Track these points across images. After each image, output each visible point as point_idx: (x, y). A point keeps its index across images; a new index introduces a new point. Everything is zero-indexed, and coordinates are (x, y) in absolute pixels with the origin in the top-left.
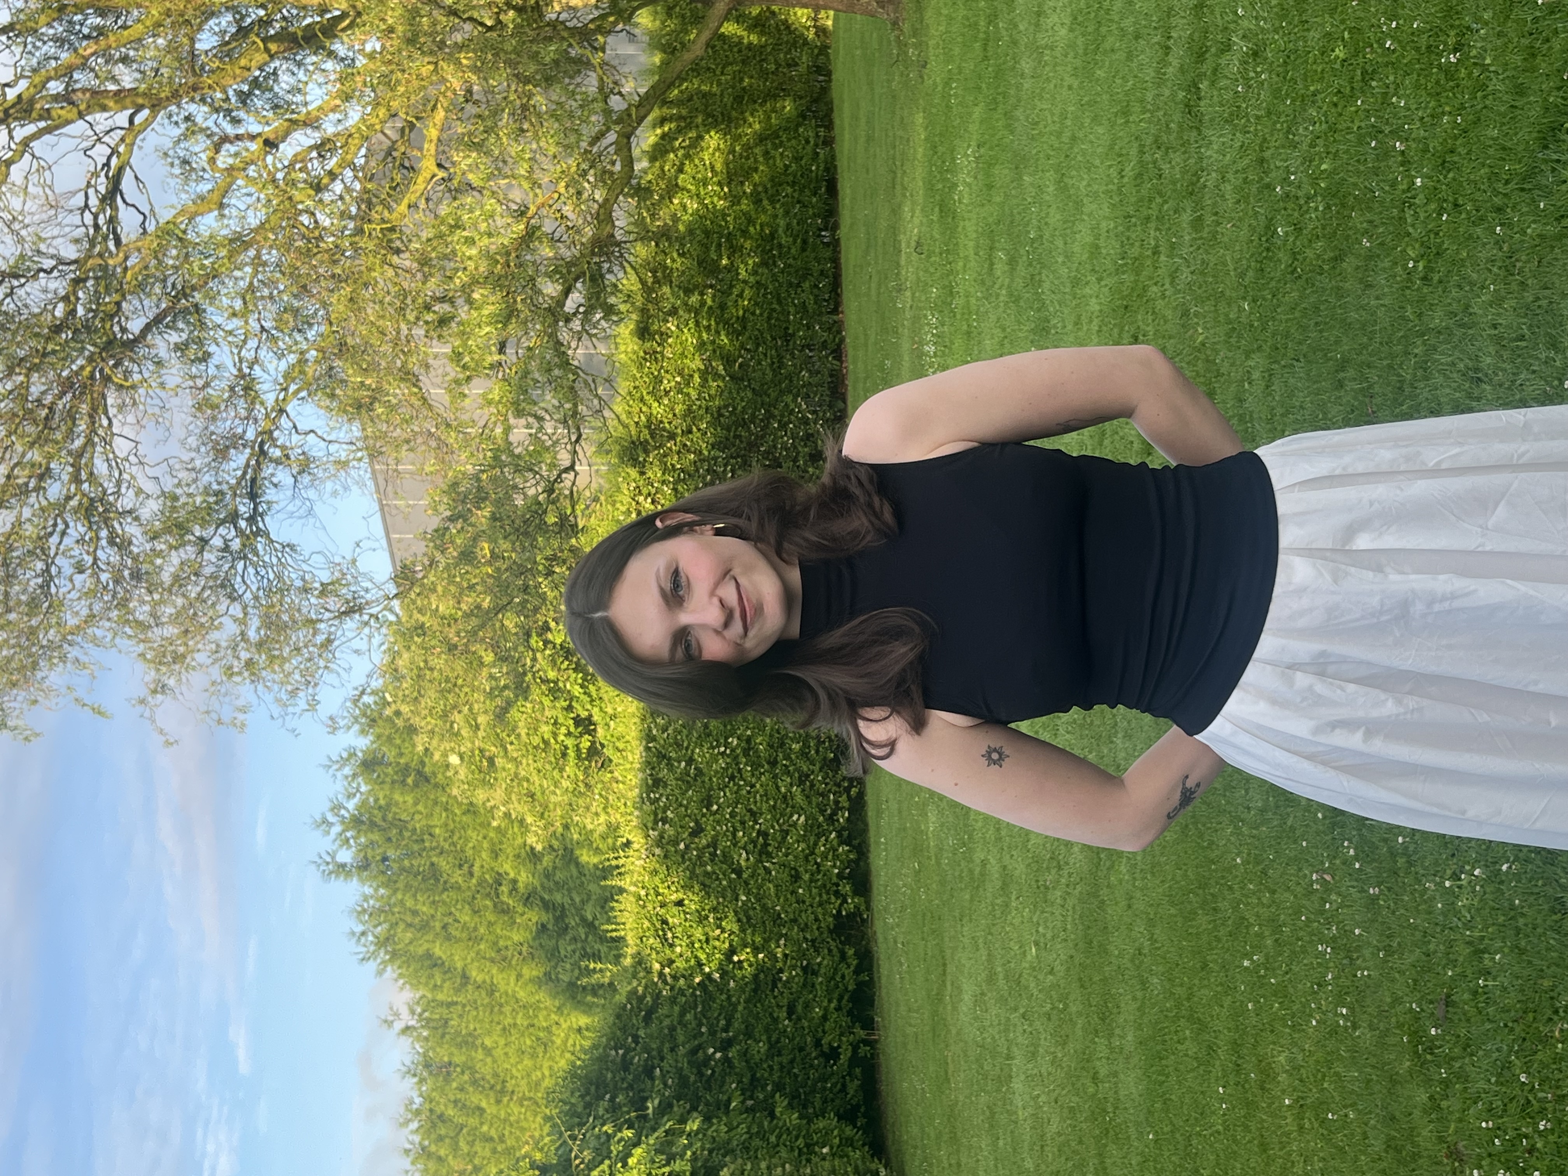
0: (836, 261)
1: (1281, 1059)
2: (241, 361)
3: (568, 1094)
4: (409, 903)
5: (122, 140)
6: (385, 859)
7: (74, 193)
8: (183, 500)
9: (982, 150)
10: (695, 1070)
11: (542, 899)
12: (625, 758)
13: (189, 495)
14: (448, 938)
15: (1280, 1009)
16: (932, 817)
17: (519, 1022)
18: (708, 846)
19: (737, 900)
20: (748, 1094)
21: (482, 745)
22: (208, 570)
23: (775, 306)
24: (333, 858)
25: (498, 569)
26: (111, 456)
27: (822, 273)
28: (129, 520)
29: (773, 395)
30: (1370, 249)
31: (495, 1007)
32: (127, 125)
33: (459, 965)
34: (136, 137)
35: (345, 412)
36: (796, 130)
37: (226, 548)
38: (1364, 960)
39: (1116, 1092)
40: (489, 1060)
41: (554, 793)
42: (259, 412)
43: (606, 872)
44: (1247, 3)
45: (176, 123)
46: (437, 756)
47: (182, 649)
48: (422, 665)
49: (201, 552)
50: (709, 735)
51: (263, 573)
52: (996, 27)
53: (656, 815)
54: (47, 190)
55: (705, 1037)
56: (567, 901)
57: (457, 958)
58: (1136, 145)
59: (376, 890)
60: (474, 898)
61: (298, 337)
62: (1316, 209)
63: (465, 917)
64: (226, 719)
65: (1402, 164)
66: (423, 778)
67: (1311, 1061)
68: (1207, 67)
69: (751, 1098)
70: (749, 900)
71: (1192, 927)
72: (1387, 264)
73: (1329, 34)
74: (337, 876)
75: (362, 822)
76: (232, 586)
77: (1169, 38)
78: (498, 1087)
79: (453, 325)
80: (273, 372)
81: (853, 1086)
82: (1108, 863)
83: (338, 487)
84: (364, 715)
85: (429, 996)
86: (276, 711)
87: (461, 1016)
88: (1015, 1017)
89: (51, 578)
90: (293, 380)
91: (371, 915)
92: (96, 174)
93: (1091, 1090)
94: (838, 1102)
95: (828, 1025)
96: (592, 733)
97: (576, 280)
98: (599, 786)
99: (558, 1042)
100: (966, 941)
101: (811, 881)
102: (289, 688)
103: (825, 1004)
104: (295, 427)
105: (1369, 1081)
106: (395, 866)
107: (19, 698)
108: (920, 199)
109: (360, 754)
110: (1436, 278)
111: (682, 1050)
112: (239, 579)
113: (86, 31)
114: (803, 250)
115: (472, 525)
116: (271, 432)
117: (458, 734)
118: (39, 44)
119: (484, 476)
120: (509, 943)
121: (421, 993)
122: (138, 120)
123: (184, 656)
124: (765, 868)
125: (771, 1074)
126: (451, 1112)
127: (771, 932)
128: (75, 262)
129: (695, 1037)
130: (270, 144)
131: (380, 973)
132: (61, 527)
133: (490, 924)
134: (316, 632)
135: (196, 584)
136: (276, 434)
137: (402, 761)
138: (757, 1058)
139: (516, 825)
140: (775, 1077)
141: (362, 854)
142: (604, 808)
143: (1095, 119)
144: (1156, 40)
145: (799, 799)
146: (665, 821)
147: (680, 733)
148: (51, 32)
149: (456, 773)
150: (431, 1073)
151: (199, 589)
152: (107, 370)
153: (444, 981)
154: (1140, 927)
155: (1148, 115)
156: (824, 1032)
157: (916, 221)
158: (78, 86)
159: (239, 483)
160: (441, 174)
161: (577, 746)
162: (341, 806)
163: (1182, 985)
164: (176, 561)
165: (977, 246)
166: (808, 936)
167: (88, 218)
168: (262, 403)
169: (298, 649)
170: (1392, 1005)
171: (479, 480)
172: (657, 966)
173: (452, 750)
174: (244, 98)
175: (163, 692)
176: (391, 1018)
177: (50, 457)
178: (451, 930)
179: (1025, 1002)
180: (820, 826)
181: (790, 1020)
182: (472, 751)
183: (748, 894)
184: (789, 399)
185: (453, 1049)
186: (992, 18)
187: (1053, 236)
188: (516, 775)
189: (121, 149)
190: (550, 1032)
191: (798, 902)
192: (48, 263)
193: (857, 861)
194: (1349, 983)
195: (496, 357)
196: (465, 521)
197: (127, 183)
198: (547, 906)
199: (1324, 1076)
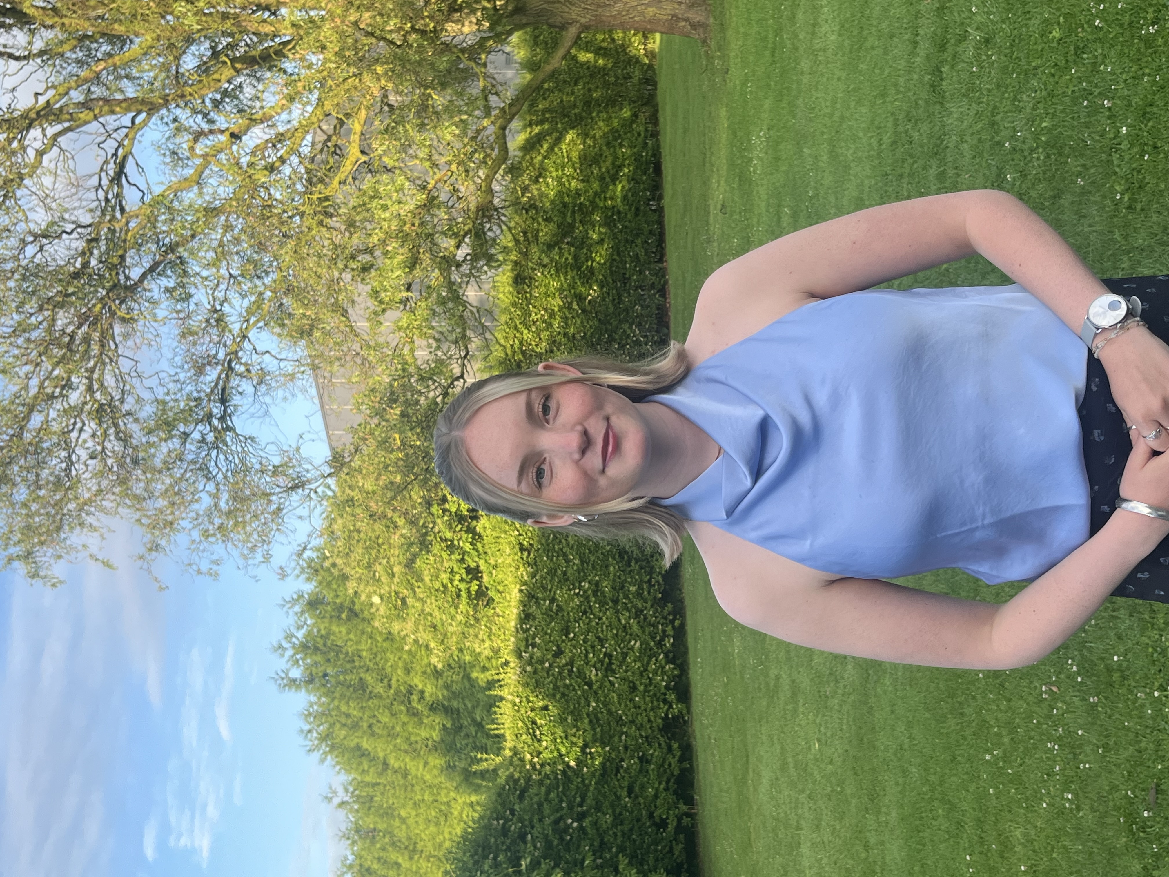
0: (661, 223)
1: (1018, 833)
2: (214, 299)
3: (461, 854)
4: (344, 708)
5: (126, 136)
6: (325, 675)
7: (91, 176)
8: (172, 404)
9: (771, 132)
10: (557, 836)
11: (443, 705)
12: (504, 598)
13: (176, 401)
14: (373, 734)
15: (1016, 794)
16: (737, 642)
17: (426, 798)
18: (567, 664)
19: (589, 706)
20: (598, 854)
21: (397, 589)
22: (191, 457)
23: (615, 257)
24: (287, 674)
25: (407, 455)
26: (117, 371)
27: (651, 232)
28: (131, 420)
29: (615, 323)
30: (1083, 187)
31: (409, 787)
32: (130, 125)
33: (381, 755)
34: (136, 133)
35: (292, 336)
36: (631, 126)
37: (203, 440)
38: (1086, 755)
39: (883, 858)
40: (404, 827)
41: (451, 625)
42: (228, 339)
43: (491, 684)
44: (979, 3)
45: (167, 123)
46: (363, 597)
47: (170, 518)
48: (352, 528)
49: (184, 443)
50: (567, 580)
51: (231, 458)
52: (781, 38)
53: (527, 641)
54: (71, 174)
55: (565, 811)
56: (461, 706)
57: (379, 749)
58: (891, 119)
59: (319, 699)
60: (392, 704)
61: (258, 282)
62: (1038, 159)
63: (385, 719)
64: (204, 568)
65: (1109, 118)
66: (353, 614)
67: (1043, 835)
68: (947, 55)
69: (601, 858)
70: (598, 706)
71: (944, 728)
72: (1097, 198)
73: (1046, 20)
74: (290, 688)
75: (309, 647)
76: (208, 469)
77: (917, 35)
78: (411, 848)
79: (372, 271)
80: (238, 308)
81: (678, 849)
82: (875, 678)
83: (288, 394)
84: (310, 567)
85: (359, 778)
86: (241, 562)
87: (382, 794)
88: (802, 797)
89: (72, 464)
90: (253, 314)
91: (315, 717)
92: (106, 162)
93: (863, 855)
94: (666, 860)
95: (658, 802)
96: (479, 579)
97: (464, 236)
98: (485, 619)
99: (456, 813)
100: (764, 738)
101: (645, 691)
102: (250, 545)
103: (656, 785)
104: (255, 349)
105: (1091, 854)
106: (333, 680)
107: (49, 554)
108: (724, 172)
109: (306, 596)
110: (1139, 208)
111: (547, 821)
112: (213, 463)
113: (99, 55)
114: (636, 215)
115: (387, 421)
116: (236, 353)
117: (379, 581)
118: (65, 65)
119: (396, 384)
120: (418, 738)
121: (352, 776)
122: (138, 120)
123: (171, 523)
124: (610, 681)
125: (615, 839)
126: (375, 866)
127: (615, 730)
128: (90, 225)
129: (557, 811)
130: (235, 136)
131: (322, 761)
132: (79, 425)
133: (404, 724)
134: (270, 501)
135: (180, 467)
136: (240, 354)
137: (338, 601)
138: (605, 826)
139: (423, 648)
140: (619, 841)
141: (308, 672)
142: (489, 636)
143: (859, 102)
144: (906, 37)
145: (635, 628)
146: (534, 645)
147: (545, 578)
148: (74, 56)
149: (378, 610)
150: (360, 837)
151: (182, 471)
152: (114, 308)
153: (370, 767)
154: (901, 728)
155: (900, 96)
156: (656, 807)
157: (722, 189)
158: (94, 96)
159: (212, 391)
160: (364, 158)
161: (468, 589)
162: (292, 636)
163: (935, 774)
164: (165, 450)
165: (768, 205)
166: (643, 734)
167: (101, 194)
168: (230, 331)
169: (256, 516)
170: (1110, 792)
171: (391, 386)
172: (528, 756)
173: (375, 592)
174: (216, 104)
175: (157, 550)
176: (330, 795)
177: (70, 372)
178: (375, 729)
179: (810, 786)
180: (651, 649)
181: (630, 797)
182: (390, 593)
183: (597, 702)
184: (626, 326)
185: (377, 819)
186: (778, 32)
187: (826, 193)
188: (423, 611)
189: (126, 143)
190: (449, 806)
191: (635, 707)
192: (69, 227)
193: (680, 676)
194: (1073, 774)
195: (405, 294)
196: (382, 417)
197: (130, 168)
198: (448, 711)
199: (1053, 849)
